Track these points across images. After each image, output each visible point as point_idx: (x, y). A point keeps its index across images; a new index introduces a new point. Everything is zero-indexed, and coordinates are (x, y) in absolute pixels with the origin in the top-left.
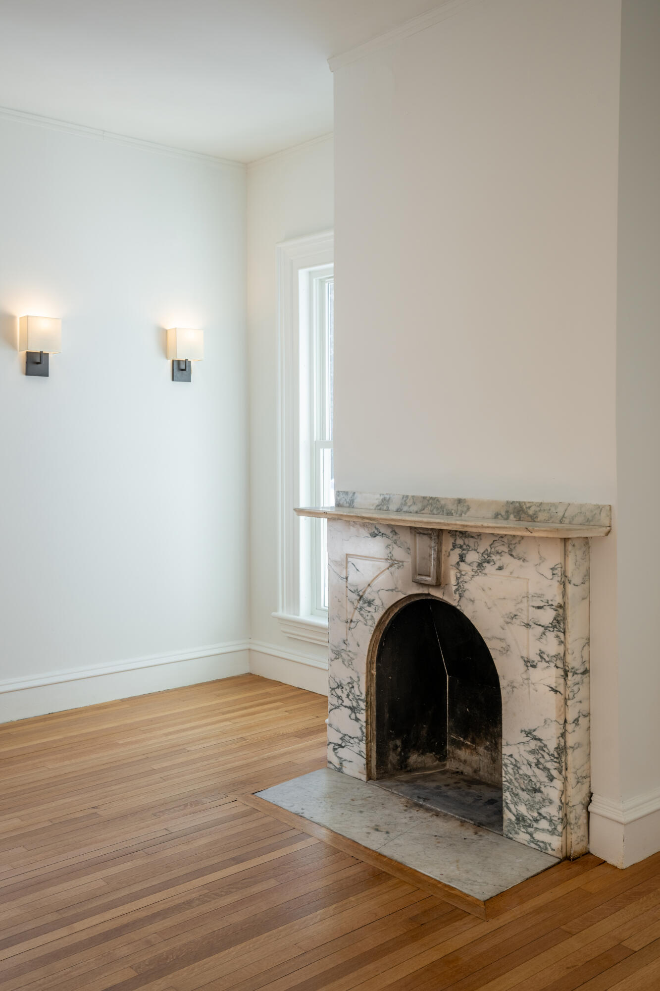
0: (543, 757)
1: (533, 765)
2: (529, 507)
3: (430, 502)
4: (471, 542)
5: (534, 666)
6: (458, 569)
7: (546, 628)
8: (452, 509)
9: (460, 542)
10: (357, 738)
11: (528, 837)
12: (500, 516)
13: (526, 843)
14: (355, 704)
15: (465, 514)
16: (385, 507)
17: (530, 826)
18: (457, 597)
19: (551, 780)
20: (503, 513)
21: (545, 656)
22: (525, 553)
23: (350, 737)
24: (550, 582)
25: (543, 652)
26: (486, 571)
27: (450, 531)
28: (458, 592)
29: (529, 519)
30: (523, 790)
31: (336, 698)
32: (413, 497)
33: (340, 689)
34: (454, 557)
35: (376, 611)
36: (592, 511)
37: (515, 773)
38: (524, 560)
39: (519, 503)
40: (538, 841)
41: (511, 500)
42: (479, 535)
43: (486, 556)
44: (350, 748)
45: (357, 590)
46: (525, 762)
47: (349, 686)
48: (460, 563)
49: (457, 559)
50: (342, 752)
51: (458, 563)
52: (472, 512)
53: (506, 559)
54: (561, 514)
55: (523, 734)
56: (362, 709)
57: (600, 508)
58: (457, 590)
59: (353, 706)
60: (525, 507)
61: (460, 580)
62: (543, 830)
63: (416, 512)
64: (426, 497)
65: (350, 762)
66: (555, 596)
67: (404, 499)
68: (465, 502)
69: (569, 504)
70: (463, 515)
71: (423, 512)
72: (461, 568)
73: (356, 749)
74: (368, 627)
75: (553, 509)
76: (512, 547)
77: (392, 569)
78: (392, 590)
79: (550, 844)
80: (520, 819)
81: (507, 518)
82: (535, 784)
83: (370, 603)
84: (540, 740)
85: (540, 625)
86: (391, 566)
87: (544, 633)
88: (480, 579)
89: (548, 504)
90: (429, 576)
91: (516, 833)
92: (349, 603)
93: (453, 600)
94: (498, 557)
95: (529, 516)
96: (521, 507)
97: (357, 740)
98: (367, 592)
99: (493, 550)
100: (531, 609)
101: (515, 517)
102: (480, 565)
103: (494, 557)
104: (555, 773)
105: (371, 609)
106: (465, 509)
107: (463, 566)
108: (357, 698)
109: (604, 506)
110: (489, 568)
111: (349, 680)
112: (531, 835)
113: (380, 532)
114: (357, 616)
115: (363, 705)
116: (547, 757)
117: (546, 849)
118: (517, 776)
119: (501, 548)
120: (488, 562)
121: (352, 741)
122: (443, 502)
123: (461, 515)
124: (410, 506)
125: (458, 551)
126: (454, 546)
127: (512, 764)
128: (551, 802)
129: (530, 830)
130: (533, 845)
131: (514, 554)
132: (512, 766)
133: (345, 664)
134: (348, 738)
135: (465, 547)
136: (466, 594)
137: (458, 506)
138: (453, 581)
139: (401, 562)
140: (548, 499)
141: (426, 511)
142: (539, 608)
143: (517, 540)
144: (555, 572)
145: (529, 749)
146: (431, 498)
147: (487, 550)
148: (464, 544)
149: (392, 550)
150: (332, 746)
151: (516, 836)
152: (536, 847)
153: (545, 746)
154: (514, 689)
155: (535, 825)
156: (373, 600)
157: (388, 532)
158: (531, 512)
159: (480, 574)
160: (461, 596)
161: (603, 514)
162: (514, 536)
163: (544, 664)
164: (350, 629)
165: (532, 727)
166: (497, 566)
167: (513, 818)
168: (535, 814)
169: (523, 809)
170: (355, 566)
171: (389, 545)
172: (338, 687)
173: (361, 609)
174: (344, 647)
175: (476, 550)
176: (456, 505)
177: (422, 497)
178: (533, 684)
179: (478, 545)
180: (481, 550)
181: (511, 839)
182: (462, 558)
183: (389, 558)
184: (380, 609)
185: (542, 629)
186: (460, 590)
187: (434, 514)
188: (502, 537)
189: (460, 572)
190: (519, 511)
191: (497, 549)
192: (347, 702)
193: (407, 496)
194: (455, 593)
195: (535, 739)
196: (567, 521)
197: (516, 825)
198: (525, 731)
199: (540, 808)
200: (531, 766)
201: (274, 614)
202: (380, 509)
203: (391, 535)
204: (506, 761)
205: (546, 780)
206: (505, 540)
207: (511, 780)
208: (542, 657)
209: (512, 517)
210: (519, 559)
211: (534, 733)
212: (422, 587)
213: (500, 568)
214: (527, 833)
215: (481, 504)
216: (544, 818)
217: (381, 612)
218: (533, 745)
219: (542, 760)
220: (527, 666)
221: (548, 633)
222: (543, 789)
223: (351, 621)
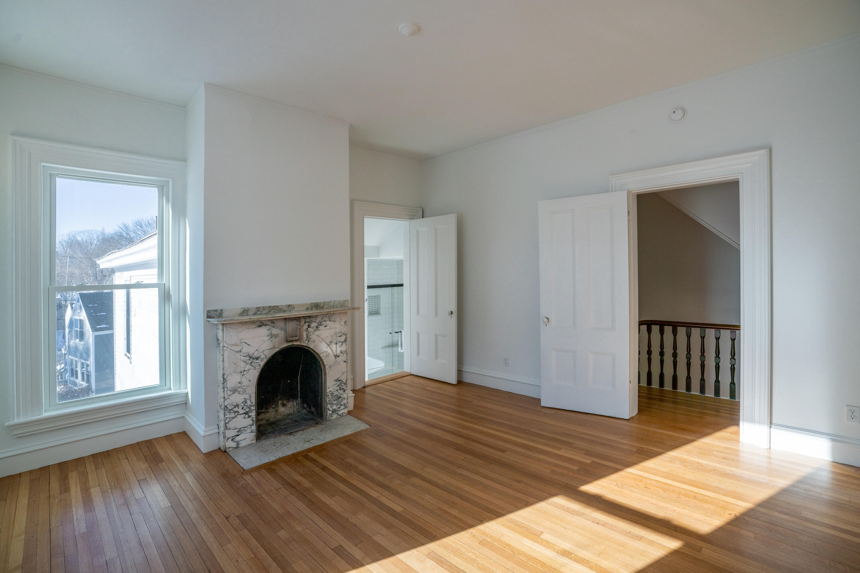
0: (342, 385)
1: (338, 390)
2: (321, 304)
3: (273, 308)
4: (313, 319)
5: (339, 357)
6: (307, 331)
7: (343, 342)
8: (286, 310)
9: (308, 320)
10: (250, 425)
11: (337, 415)
12: (309, 309)
13: (336, 418)
14: (247, 410)
15: (293, 310)
16: (246, 314)
17: (337, 411)
18: (307, 342)
19: (345, 392)
20: (310, 308)
21: (342, 352)
22: (335, 319)
23: (244, 427)
24: (344, 327)
25: (342, 351)
26: (320, 329)
27: (303, 317)
28: (307, 340)
29: (321, 308)
30: (335, 400)
31: (234, 414)
32: (263, 307)
33: (236, 407)
34: (306, 326)
35: (261, 361)
36: (343, 302)
37: (332, 397)
38: (335, 321)
39: (316, 303)
40: (340, 414)
41: (313, 302)
42: (317, 316)
43: (320, 323)
44: (246, 432)
45: (249, 355)
46: (335, 390)
47: (243, 403)
48: (308, 328)
49: (307, 327)
50: (238, 439)
51: (307, 329)
52: (296, 309)
53: (328, 323)
54: (332, 305)
55: (335, 381)
56: (253, 410)
57: (345, 301)
58: (307, 339)
59: (246, 412)
60: (319, 304)
61: (308, 335)
62: (342, 409)
63: (266, 313)
64: (271, 306)
65: (244, 439)
66: (346, 331)
67: (258, 308)
68: (292, 306)
69: (335, 301)
70: (292, 311)
71: (270, 313)
72: (308, 330)
73: (249, 431)
74: (256, 370)
75: (329, 303)
76: (330, 318)
77: (272, 339)
78: (272, 349)
79: (344, 413)
80: (334, 411)
81: (312, 309)
82: (339, 396)
83: (257, 359)
84: (341, 380)
85: (341, 342)
86: (271, 338)
87: (342, 344)
88: (317, 333)
89: (327, 302)
90: (297, 337)
91: (332, 417)
92: (242, 362)
93: (304, 343)
94: (325, 322)
95: (321, 307)
96: (317, 304)
97: (250, 426)
98: (255, 354)
99: (323, 320)
100: (337, 337)
101: (315, 308)
102: (317, 327)
103: (323, 323)
104: (345, 389)
105: (259, 361)
106: (292, 308)
107: (309, 329)
108: (249, 406)
109: (347, 300)
110: (321, 327)
111: (244, 400)
112: (338, 414)
113: (264, 324)
114: (248, 367)
115: (253, 408)
116: (343, 385)
117: (343, 415)
118: (333, 397)
119: (325, 319)
120: (321, 325)
121: (246, 429)
122: (280, 307)
123: (290, 311)
124: (261, 312)
125: (307, 324)
126: (305, 322)
127: (331, 394)
128: (344, 399)
129: (337, 412)
130: (338, 417)
131: (331, 320)
132: (331, 395)
133: (240, 394)
134: (243, 429)
135: (310, 322)
136: (311, 340)
137: (288, 308)
138: (305, 336)
139: (276, 335)
140: (327, 300)
141: (271, 312)
142: (340, 336)
143: (332, 315)
144: (346, 323)
145: (337, 385)
146: (274, 306)
147: (320, 321)
148: (310, 320)
149: (272, 331)
150: (230, 439)
151: (332, 418)
152: (340, 416)
153: (343, 381)
154: (332, 367)
155: (339, 409)
156: (260, 356)
157: (269, 323)
158: (321, 305)
159: (317, 330)
160: (308, 341)
161: (346, 303)
162: (331, 314)
163: (342, 354)
164: (243, 375)
165: (338, 378)
166: (324, 326)
167: (331, 412)
168: (339, 406)
169: (335, 407)
170: (247, 343)
171: (270, 329)
172: (235, 407)
173: (251, 363)
174: (240, 385)
175: (315, 322)
176: (287, 307)
177: (268, 306)
178: (338, 363)
179: (316, 320)
180: (317, 321)
181: (330, 420)
182: (309, 326)
183: (270, 335)
184: (265, 359)
185: (341, 343)
186: (308, 339)
187: (276, 313)
188: (326, 315)
189: (308, 332)
190: (317, 306)
191: (324, 319)
192: (242, 411)
193: (259, 307)
194: (306, 340)
195: (339, 381)
196: (335, 307)
197: (332, 414)
198: (335, 380)
199: (341, 403)
200: (337, 391)
201: (7, 424)
202: (242, 315)
203: (271, 324)
204: (328, 394)
205: (343, 392)
206: (328, 316)
207: (330, 399)
208: (341, 353)
209: (314, 308)
210: (333, 321)
211: (339, 379)
212: (290, 343)
213: (326, 326)
214: (336, 414)
215: (300, 306)
216: (342, 405)
217: (265, 361)
218: (338, 383)
219: (341, 387)
220: (336, 358)
221: (343, 344)
222: (342, 396)
223: (244, 371)
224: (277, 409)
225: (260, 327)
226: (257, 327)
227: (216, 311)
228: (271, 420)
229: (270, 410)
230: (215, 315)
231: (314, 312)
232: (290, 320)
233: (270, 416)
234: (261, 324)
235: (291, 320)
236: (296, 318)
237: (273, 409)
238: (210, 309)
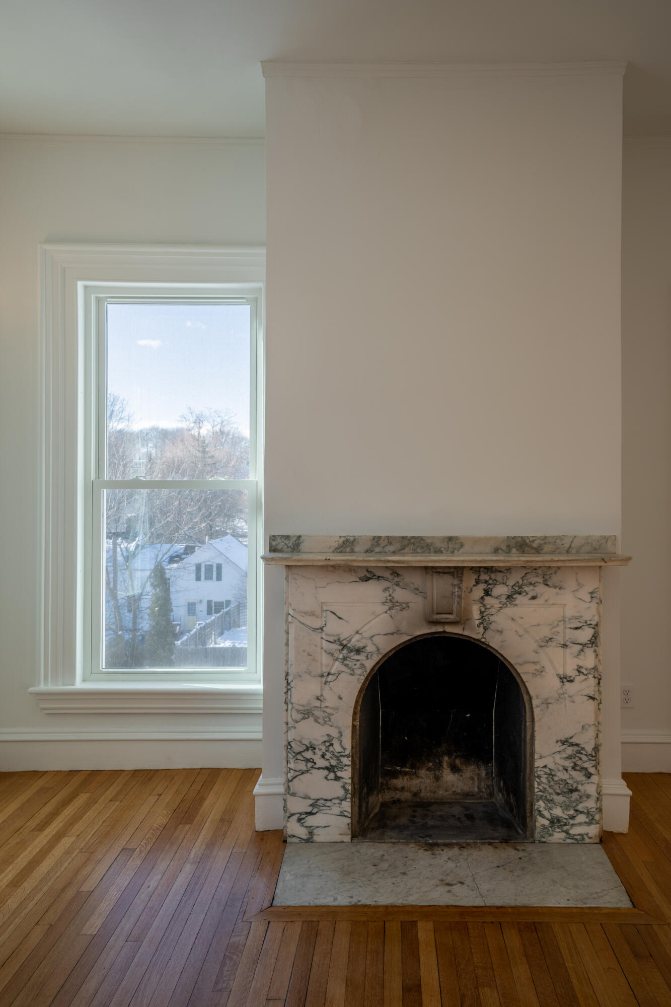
0: (580, 759)
1: (570, 769)
2: (533, 541)
3: (412, 541)
4: (499, 577)
5: (571, 681)
6: (482, 603)
7: (584, 645)
8: (441, 547)
9: (484, 577)
10: (338, 798)
11: (563, 835)
12: (500, 551)
13: (561, 841)
14: (334, 762)
15: (458, 551)
16: (348, 549)
17: (565, 824)
18: (481, 630)
19: (589, 778)
20: (504, 548)
21: (583, 670)
22: (561, 581)
23: (326, 800)
24: (587, 605)
25: (581, 667)
26: (517, 602)
27: (472, 568)
28: (482, 625)
29: (534, 551)
30: (558, 794)
31: (304, 763)
32: (388, 537)
33: (310, 751)
34: (479, 592)
35: (367, 659)
36: (598, 541)
37: (549, 782)
38: (560, 588)
39: (522, 537)
40: (575, 835)
41: (513, 535)
42: (509, 569)
43: (517, 589)
44: (328, 812)
45: (339, 639)
46: (561, 768)
47: (325, 745)
48: (485, 597)
49: (482, 594)
50: (311, 821)
51: (482, 598)
52: (466, 548)
53: (540, 589)
54: (567, 546)
55: (559, 744)
56: (346, 766)
57: (606, 539)
58: (481, 623)
59: (331, 766)
60: (528, 541)
61: (485, 614)
62: (580, 824)
63: (394, 552)
64: (407, 536)
65: (325, 827)
66: (594, 616)
67: (376, 540)
68: (457, 540)
69: (575, 536)
70: (456, 551)
71: (403, 551)
72: (485, 602)
73: (336, 810)
74: (356, 677)
75: (558, 541)
76: (546, 577)
77: (393, 611)
78: (392, 634)
79: (587, 834)
80: (555, 822)
81: (509, 552)
82: (572, 786)
83: (358, 651)
84: (577, 745)
85: (578, 644)
86: (390, 609)
87: (582, 650)
88: (509, 611)
89: (553, 537)
90: (452, 614)
91: (551, 835)
92: (324, 655)
93: (474, 632)
94: (531, 587)
95: (536, 549)
96: (524, 541)
97: (337, 801)
98: (353, 640)
99: (525, 581)
100: (568, 631)
101: (517, 550)
102: (509, 597)
103: (526, 589)
104: (592, 770)
105: (362, 657)
106: (457, 546)
107: (488, 600)
108: (338, 755)
109: (610, 537)
110: (519, 599)
111: (326, 738)
112: (567, 832)
113: (374, 576)
114: (337, 666)
115: (347, 761)
116: (584, 758)
117: (583, 839)
118: (552, 783)
119: (533, 580)
120: (520, 593)
121: (328, 804)
122: (429, 541)
123: (453, 552)
124: (383, 547)
125: (482, 586)
126: (478, 582)
127: (546, 773)
128: (588, 796)
129: (565, 828)
130: (569, 841)
131: (549, 583)
132: (546, 776)
133: (319, 723)
134: (323, 802)
135: (491, 582)
136: (493, 626)
137: (448, 543)
138: (476, 615)
139: (404, 603)
140: (550, 533)
141: (407, 550)
142: (577, 628)
143: (552, 571)
144: (594, 595)
145: (564, 755)
146: (413, 537)
147: (518, 582)
148: (490, 578)
149: (393, 593)
150: (295, 817)
151: (550, 838)
152: (573, 841)
153: (583, 749)
154: (549, 705)
155: (571, 822)
156: (364, 647)
157: (387, 574)
158: (535, 545)
159: (509, 605)
160: (485, 629)
161: (609, 543)
162: (550, 567)
163: (582, 677)
164: (326, 682)
165: (568, 735)
166: (530, 596)
167: (547, 823)
168: (572, 812)
169: (558, 812)
170: (335, 614)
171: (389, 588)
172: (307, 749)
173: (345, 659)
174: (318, 703)
175: (503, 583)
176: (446, 543)
177: (400, 537)
178: (571, 697)
179: (507, 579)
180: (511, 582)
181: (545, 842)
182: (487, 593)
183: (388, 601)
184: (375, 655)
185: (580, 647)
186: (485, 623)
187: (418, 553)
188: (536, 569)
189: (484, 606)
190: (522, 545)
191: (530, 580)
192: (321, 763)
193: (380, 538)
194: (478, 626)
195: (572, 745)
196: (574, 551)
197: (550, 829)
198: (561, 741)
199: (577, 805)
200: (567, 770)
201: (31, 689)
202: (341, 552)
203: (391, 577)
204: (539, 773)
205: (584, 778)
206: (540, 572)
207: (545, 789)
208: (579, 672)
209: (514, 550)
210: (555, 587)
211: (571, 741)
212: (435, 626)
213: (534, 598)
214: (563, 831)
215: (477, 541)
216: (581, 812)
217: (376, 658)
218: (570, 751)
219: (579, 763)
220: (563, 682)
221: (586, 650)
222: (580, 787)
223: (329, 674)
224: (437, 773)
225: (366, 581)
226: (359, 580)
227: (288, 537)
228: (422, 794)
229: (423, 772)
230: (286, 547)
231: (516, 558)
232: (436, 572)
233: (422, 787)
234: (368, 575)
235: (439, 572)
236: (452, 570)
237: (428, 772)
238: (276, 534)
